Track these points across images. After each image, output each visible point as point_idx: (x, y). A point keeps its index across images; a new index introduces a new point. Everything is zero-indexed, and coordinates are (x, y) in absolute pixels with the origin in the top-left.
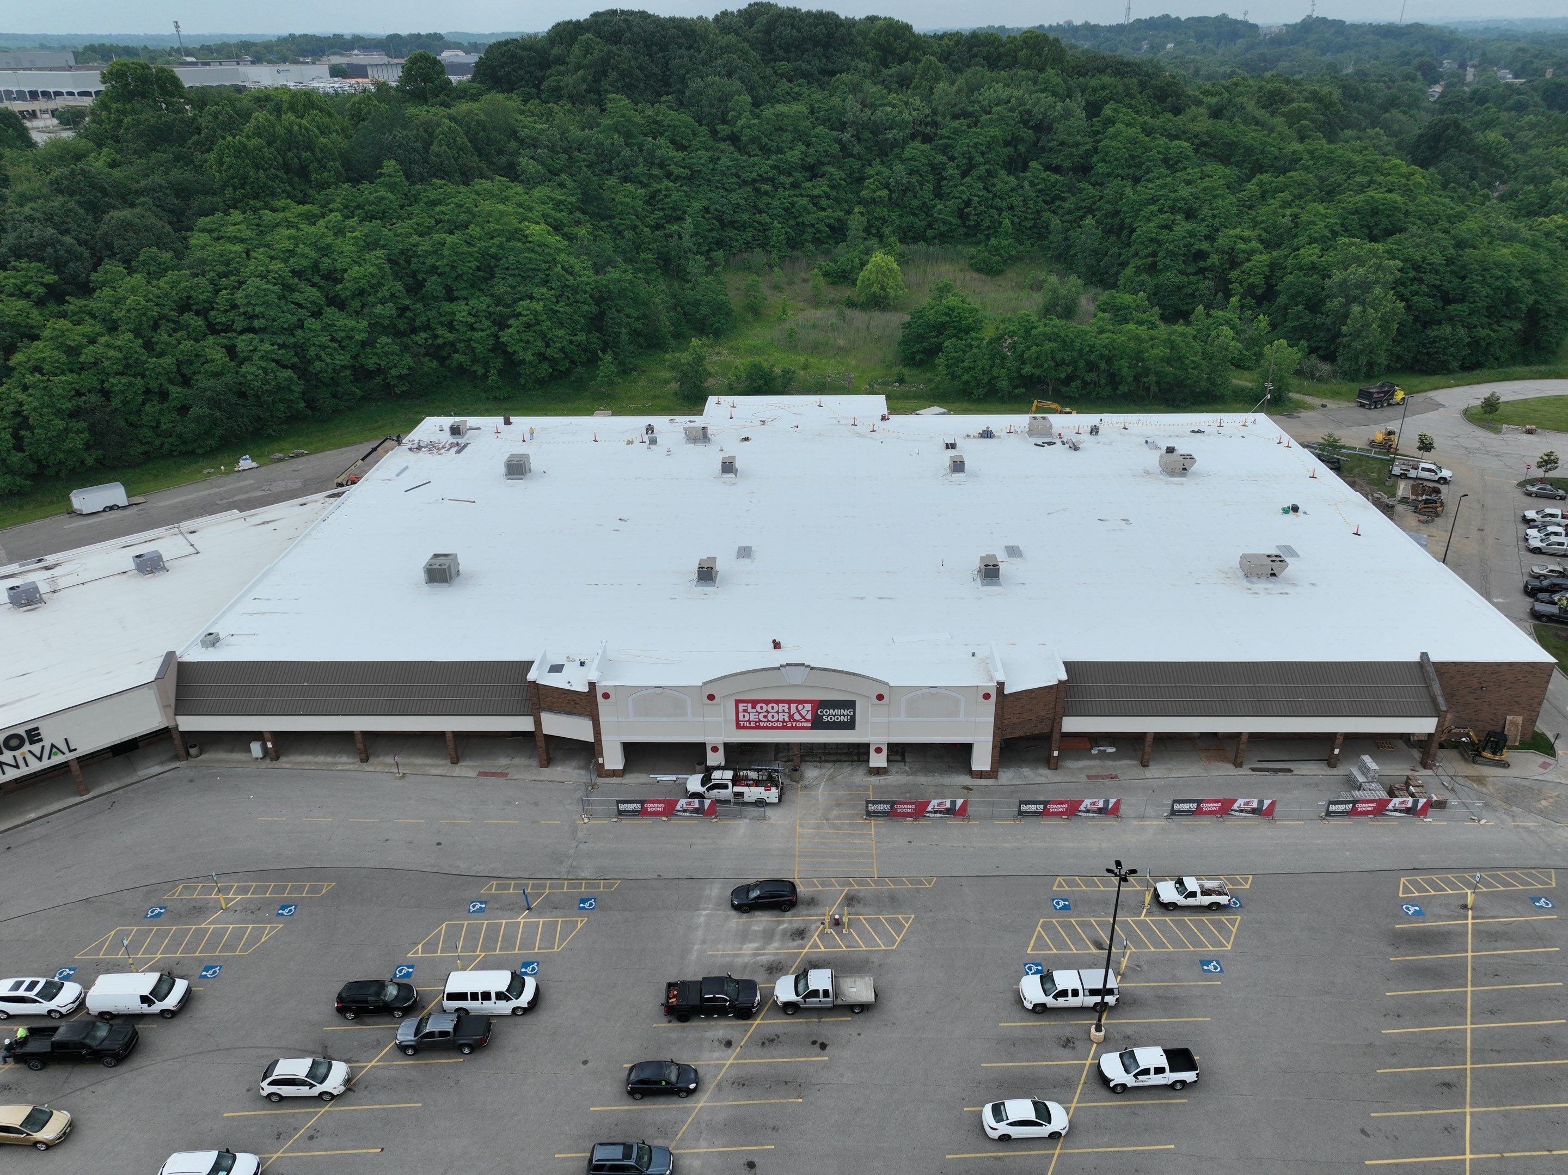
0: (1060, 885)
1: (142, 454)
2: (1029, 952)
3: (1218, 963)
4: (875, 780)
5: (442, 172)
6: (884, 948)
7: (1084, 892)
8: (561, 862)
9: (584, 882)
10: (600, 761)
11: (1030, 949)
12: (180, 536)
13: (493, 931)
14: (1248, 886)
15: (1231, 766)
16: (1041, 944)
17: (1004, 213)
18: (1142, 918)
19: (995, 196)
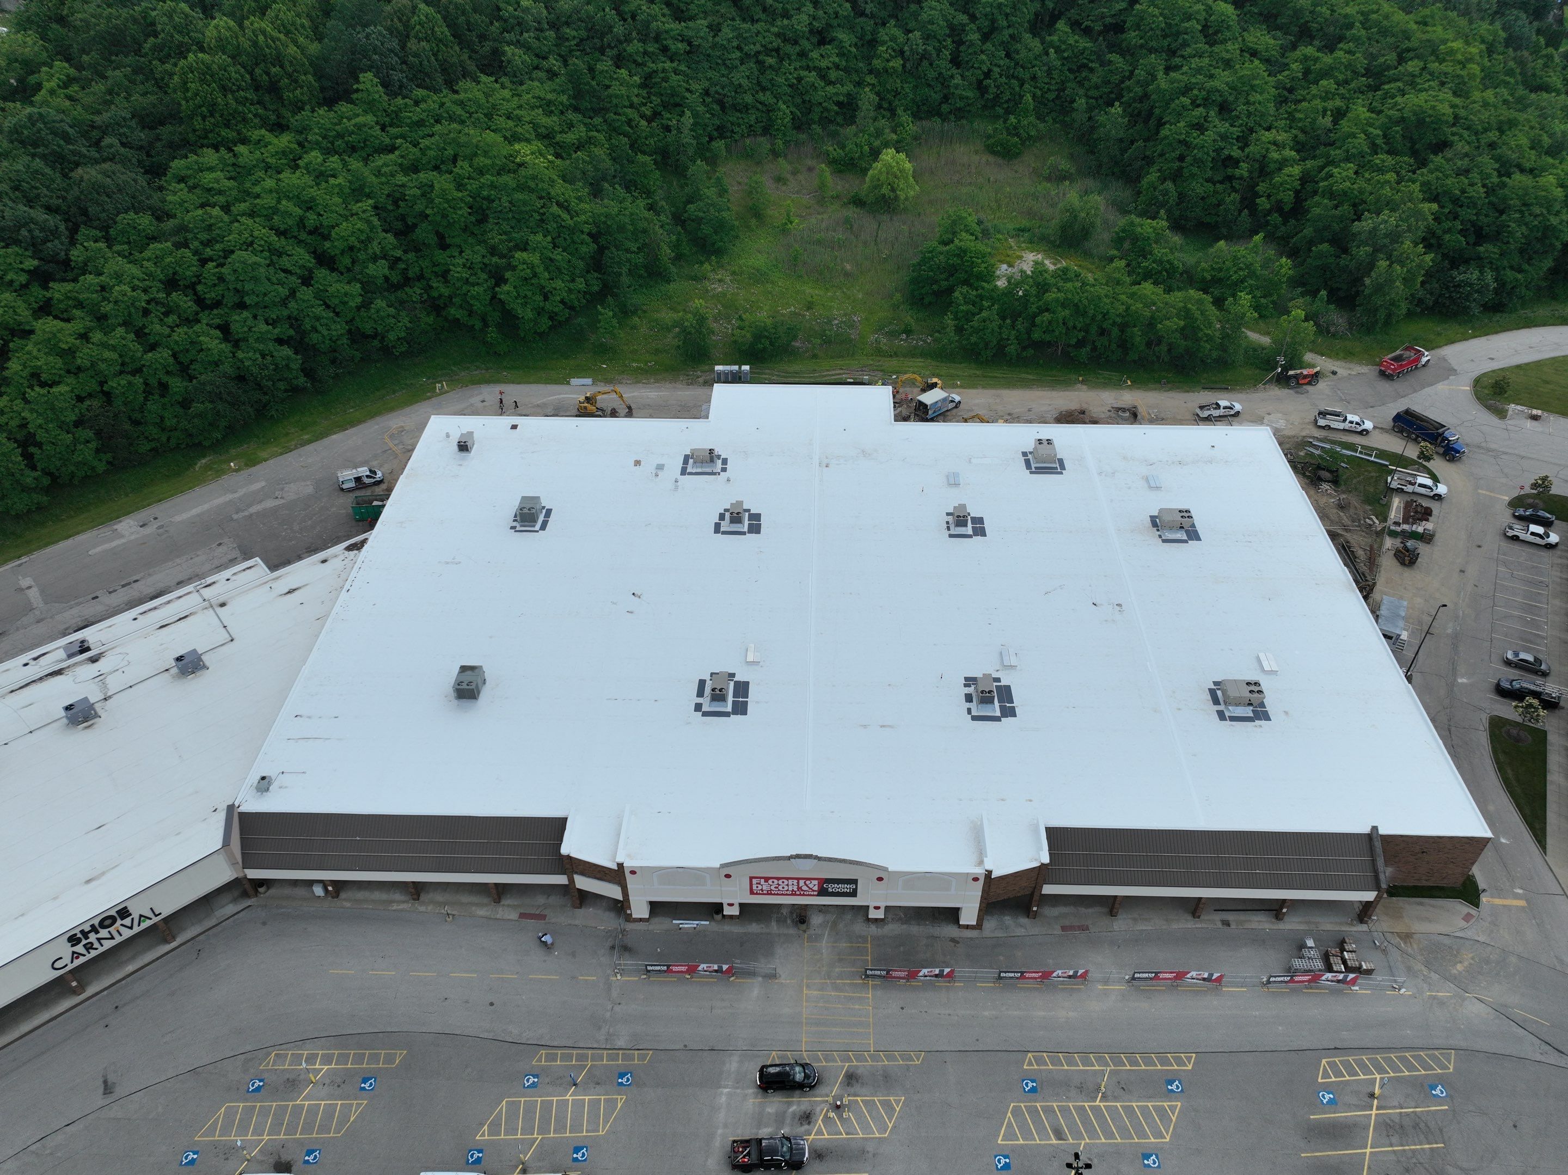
0: (1030, 1064)
1: (150, 451)
2: (999, 1142)
3: (1157, 1157)
4: (873, 929)
5: (421, 77)
6: (877, 1135)
7: (1050, 1071)
8: (600, 1028)
9: (621, 1052)
10: (629, 912)
11: (1000, 1138)
12: (211, 610)
13: (547, 1106)
14: (1190, 1067)
15: (1190, 917)
16: (1010, 1135)
17: (1027, 86)
18: (1097, 1103)
19: (1017, 64)
